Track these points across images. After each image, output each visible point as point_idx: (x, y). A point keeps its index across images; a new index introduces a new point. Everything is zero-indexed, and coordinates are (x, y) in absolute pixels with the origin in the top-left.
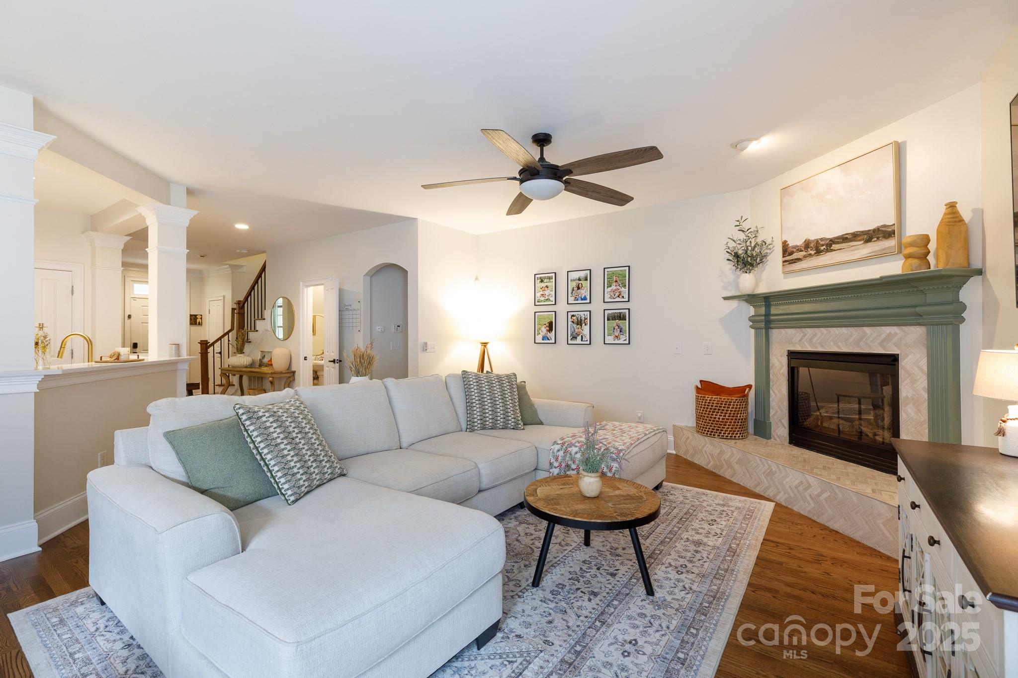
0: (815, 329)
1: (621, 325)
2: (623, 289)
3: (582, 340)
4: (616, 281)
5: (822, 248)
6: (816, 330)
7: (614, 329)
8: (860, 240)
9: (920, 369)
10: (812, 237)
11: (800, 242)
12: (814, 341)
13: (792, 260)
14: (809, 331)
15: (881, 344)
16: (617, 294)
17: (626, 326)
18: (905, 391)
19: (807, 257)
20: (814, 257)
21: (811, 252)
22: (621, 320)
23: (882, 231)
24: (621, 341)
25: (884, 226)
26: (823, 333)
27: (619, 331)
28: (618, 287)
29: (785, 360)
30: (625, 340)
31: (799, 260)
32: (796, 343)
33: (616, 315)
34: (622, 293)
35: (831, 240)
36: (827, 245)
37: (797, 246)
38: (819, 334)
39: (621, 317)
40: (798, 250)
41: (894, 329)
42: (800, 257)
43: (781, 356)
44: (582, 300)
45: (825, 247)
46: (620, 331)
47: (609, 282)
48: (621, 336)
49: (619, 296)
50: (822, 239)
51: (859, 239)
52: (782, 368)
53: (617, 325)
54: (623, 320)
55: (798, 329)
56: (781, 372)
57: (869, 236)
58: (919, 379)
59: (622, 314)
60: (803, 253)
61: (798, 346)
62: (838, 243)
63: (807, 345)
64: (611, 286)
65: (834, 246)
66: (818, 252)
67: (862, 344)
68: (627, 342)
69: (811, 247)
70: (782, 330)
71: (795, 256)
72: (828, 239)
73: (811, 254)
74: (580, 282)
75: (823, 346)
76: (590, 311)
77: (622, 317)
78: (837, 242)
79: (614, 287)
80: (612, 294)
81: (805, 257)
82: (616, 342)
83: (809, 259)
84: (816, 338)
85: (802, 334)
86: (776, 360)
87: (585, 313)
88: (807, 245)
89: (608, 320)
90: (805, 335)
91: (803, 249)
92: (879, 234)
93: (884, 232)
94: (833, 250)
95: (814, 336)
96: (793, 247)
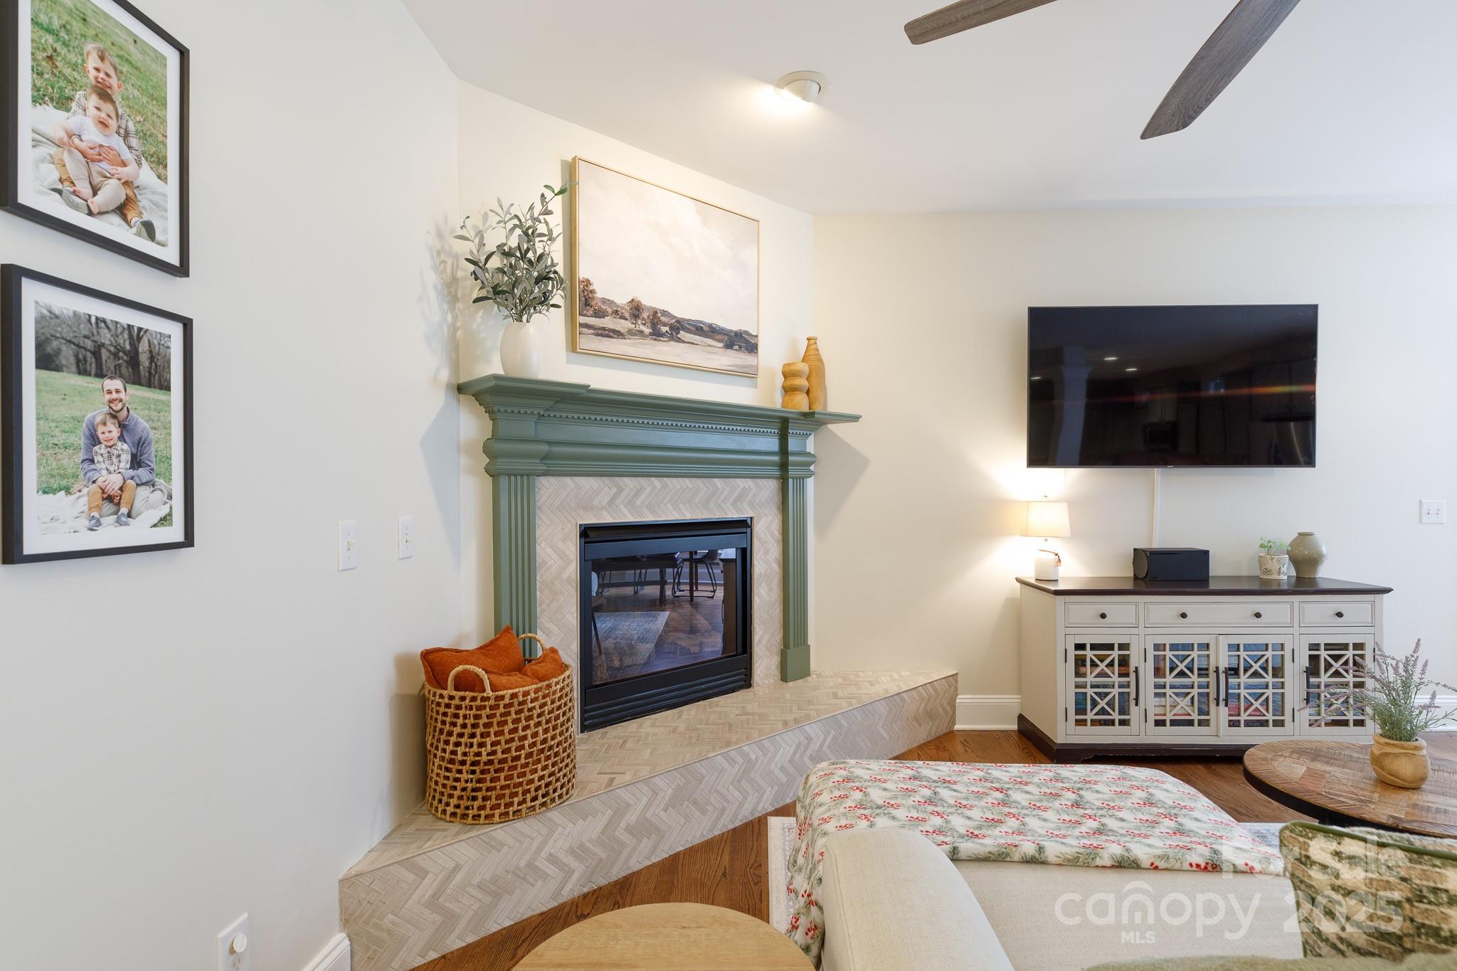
0: (640, 479)
1: (141, 420)
4: (104, 93)
5: (664, 329)
6: (643, 481)
7: (94, 440)
8: (719, 341)
9: (772, 535)
10: (647, 301)
11: (622, 299)
12: (638, 502)
13: (604, 329)
14: (629, 483)
15: (735, 504)
16: (111, 192)
17: (167, 427)
19: (636, 335)
20: (649, 341)
21: (642, 328)
22: (137, 381)
23: (744, 338)
24: (139, 532)
25: (747, 333)
26: (654, 488)
27: (126, 458)
28: (117, 143)
29: (572, 548)
30: (165, 520)
31: (616, 334)
32: (602, 508)
33: (106, 337)
34: (143, 202)
35: (678, 321)
36: (672, 327)
37: (611, 303)
38: (648, 490)
39: (142, 364)
40: (616, 312)
41: (748, 483)
42: (622, 330)
43: (563, 540)
45: (667, 329)
46: (136, 462)
48: (143, 492)
49: (122, 210)
50: (665, 313)
51: (717, 337)
52: (565, 567)
53: (114, 416)
54: (149, 385)
55: (605, 479)
56: (565, 575)
57: (729, 340)
58: (771, 547)
59: (143, 347)
60: (627, 326)
61: (605, 513)
62: (689, 331)
63: (624, 510)
65: (682, 334)
66: (656, 334)
68: (175, 533)
69: (644, 319)
70: (567, 480)
71: (608, 322)
72: (675, 317)
73: (642, 332)
75: (653, 512)
77: (144, 359)
78: (689, 329)
81: (630, 332)
82: (110, 535)
83: (637, 340)
84: (643, 497)
85: (614, 490)
86: (549, 550)
88: (636, 310)
90: (620, 490)
91: (627, 315)
92: (742, 342)
93: (747, 342)
94: (680, 341)
95: (638, 492)
96: (604, 301)
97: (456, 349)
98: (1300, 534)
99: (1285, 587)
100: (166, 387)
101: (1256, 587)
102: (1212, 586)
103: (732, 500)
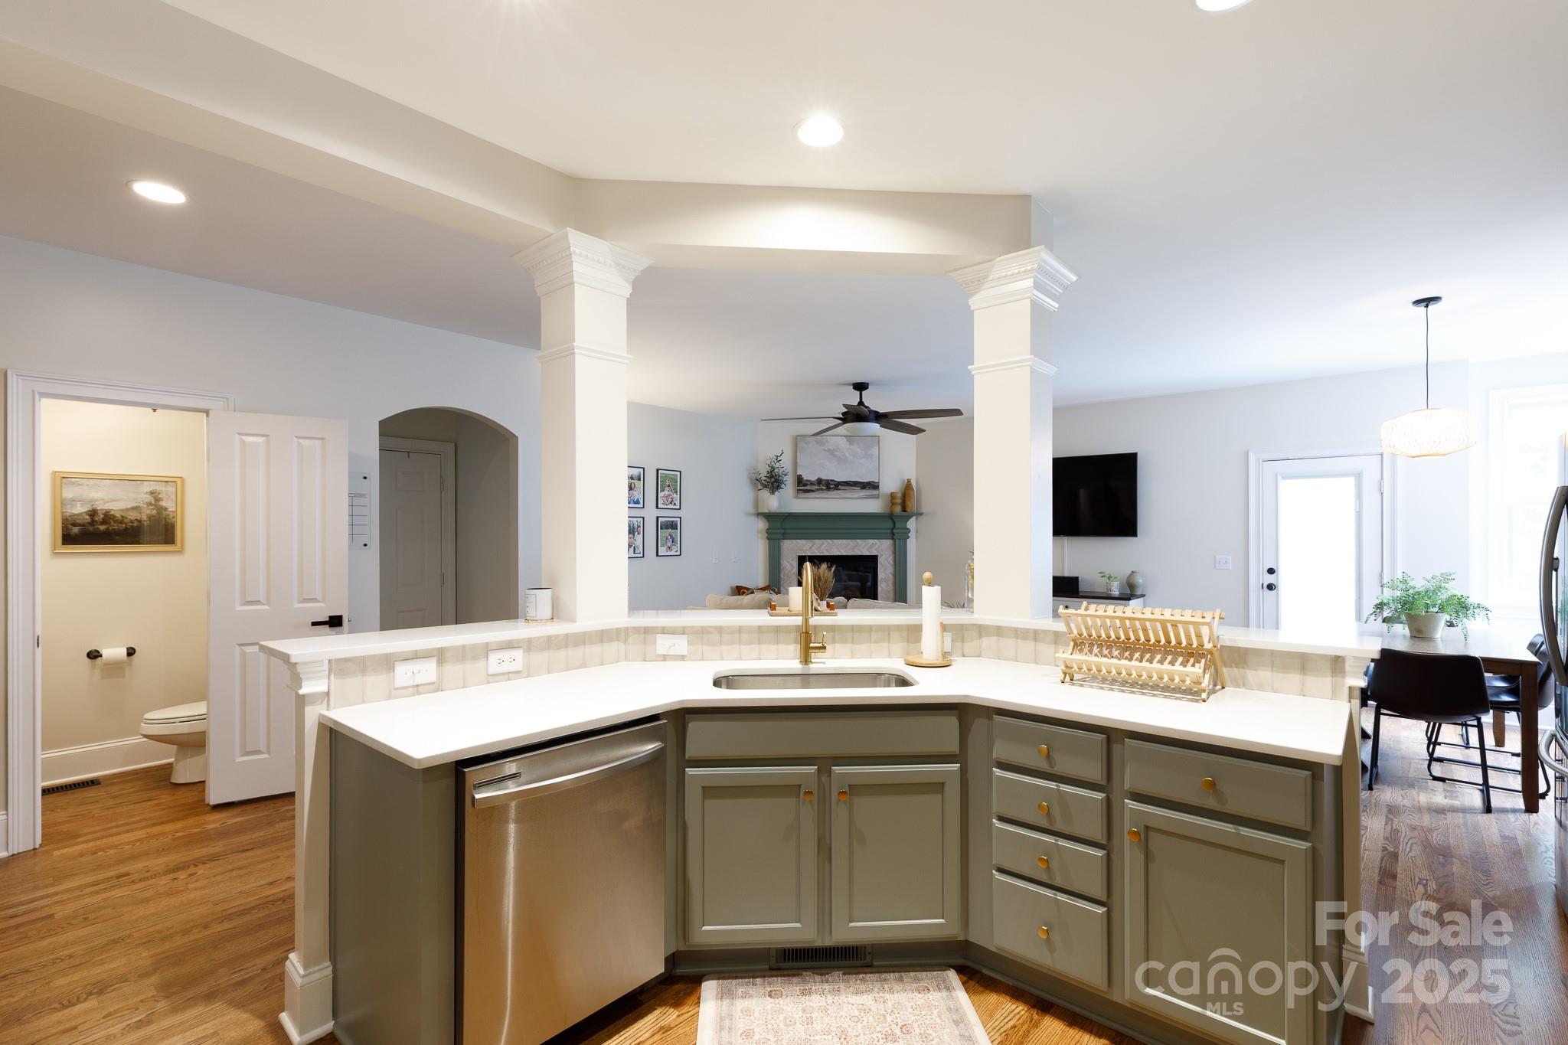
1: (674, 535)
2: (675, 495)
3: (634, 553)
4: (669, 486)
5: (830, 486)
6: (824, 541)
7: (667, 539)
8: (859, 487)
9: (889, 563)
10: (824, 478)
11: (814, 478)
12: (822, 548)
13: (807, 490)
14: (818, 542)
15: (868, 550)
16: (670, 500)
18: (881, 575)
20: (823, 491)
21: (821, 487)
22: (672, 529)
23: (871, 483)
24: (673, 553)
25: (873, 481)
26: (829, 543)
28: (671, 493)
29: (796, 563)
31: (812, 491)
32: (806, 549)
34: (674, 500)
36: (835, 485)
37: (809, 481)
38: (826, 544)
39: (672, 526)
40: (812, 484)
41: (876, 541)
42: (814, 489)
43: (793, 560)
44: (635, 503)
46: (672, 542)
47: (662, 485)
48: (673, 547)
49: (671, 503)
50: (831, 480)
52: (792, 570)
53: (670, 535)
55: (809, 540)
56: (792, 572)
57: (864, 486)
58: (888, 568)
60: (817, 487)
61: (808, 552)
63: (816, 551)
64: (664, 491)
65: (840, 487)
66: (828, 488)
67: (856, 550)
68: (678, 553)
69: (822, 484)
70: (794, 541)
71: (808, 488)
72: (838, 481)
74: (633, 481)
76: (643, 518)
78: (842, 484)
79: (666, 492)
80: (665, 500)
81: (817, 489)
82: (669, 553)
83: (819, 491)
84: (824, 546)
85: (812, 544)
86: (787, 563)
87: (639, 519)
88: (820, 481)
89: (661, 529)
90: (814, 544)
91: (817, 483)
92: (873, 486)
93: (873, 485)
94: (839, 489)
95: (822, 545)
96: (807, 480)
97: (756, 502)
98: (1133, 572)
99: (1117, 596)
100: (677, 529)
101: (1105, 595)
102: (1081, 594)
103: (867, 547)
